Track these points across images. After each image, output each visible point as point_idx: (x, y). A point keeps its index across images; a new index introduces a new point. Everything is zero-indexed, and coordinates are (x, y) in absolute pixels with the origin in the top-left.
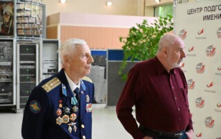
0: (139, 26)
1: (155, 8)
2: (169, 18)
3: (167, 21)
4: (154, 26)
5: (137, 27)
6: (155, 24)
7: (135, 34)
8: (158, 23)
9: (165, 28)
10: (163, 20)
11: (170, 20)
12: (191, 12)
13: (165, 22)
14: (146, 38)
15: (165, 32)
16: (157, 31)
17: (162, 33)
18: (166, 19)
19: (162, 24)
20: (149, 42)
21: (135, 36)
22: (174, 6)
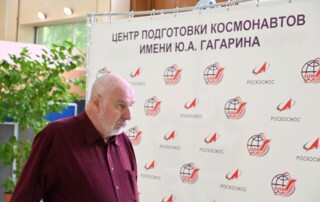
0: (14, 58)
1: (36, 28)
2: (68, 47)
3: (65, 52)
4: (41, 61)
5: (10, 62)
6: (44, 57)
7: (7, 72)
8: (49, 55)
9: (61, 65)
10: (58, 49)
11: (70, 50)
12: (118, 38)
13: (61, 54)
14: (26, 80)
15: (62, 71)
16: (48, 69)
17: (55, 73)
18: (63, 48)
19: (56, 58)
20: (33, 88)
21: (7, 77)
22: (89, 25)
